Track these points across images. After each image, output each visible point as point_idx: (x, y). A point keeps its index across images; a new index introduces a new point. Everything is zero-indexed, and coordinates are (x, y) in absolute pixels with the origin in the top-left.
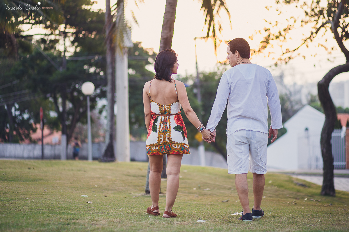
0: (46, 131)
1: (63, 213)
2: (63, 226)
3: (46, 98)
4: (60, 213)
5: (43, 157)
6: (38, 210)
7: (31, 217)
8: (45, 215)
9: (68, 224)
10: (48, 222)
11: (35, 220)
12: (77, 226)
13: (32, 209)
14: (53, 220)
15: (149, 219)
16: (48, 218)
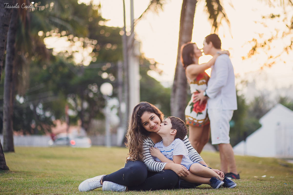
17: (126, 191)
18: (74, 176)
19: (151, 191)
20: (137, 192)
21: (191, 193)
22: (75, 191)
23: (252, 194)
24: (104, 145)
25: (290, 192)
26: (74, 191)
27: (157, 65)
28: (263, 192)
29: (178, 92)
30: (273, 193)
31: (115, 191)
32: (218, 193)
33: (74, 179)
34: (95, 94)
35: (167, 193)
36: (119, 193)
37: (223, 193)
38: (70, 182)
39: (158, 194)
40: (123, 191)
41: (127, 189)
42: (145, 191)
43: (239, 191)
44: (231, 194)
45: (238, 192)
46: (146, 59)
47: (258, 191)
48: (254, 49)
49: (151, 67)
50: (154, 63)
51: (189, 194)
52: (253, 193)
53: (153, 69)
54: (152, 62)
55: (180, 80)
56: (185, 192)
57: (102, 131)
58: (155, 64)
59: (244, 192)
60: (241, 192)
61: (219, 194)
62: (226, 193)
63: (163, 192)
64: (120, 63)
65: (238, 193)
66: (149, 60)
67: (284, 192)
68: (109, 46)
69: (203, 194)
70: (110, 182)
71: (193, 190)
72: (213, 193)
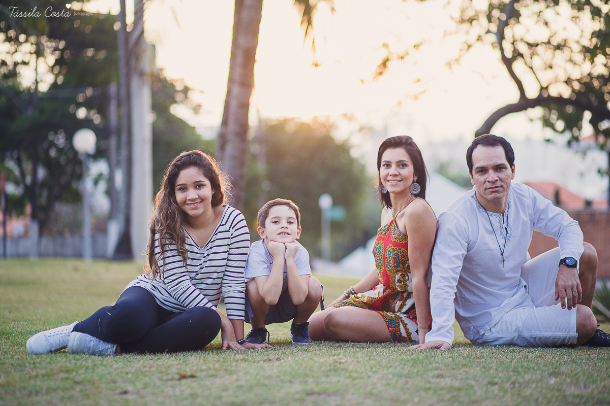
17: (116, 353)
18: (14, 321)
19: (168, 355)
20: (139, 357)
21: (247, 357)
22: (13, 353)
23: (367, 361)
24: (79, 255)
25: (444, 356)
26: (10, 353)
27: (190, 93)
28: (390, 356)
29: (230, 149)
30: (409, 358)
31: (94, 354)
32: (301, 358)
33: (13, 328)
34: (60, 151)
35: (198, 358)
36: (102, 359)
37: (311, 359)
38: (3, 334)
39: (180, 360)
40: (109, 353)
41: (119, 349)
42: (154, 353)
43: (342, 354)
44: (326, 361)
45: (341, 356)
47: (381, 354)
48: (385, 64)
49: (179, 97)
50: (182, 88)
51: (242, 360)
52: (370, 359)
53: (181, 102)
54: (179, 87)
55: (232, 127)
56: (234, 357)
57: (75, 227)
58: (186, 90)
59: (353, 357)
60: (345, 356)
61: (303, 360)
62: (316, 359)
63: (191, 356)
64: (113, 88)
65: (340, 359)
66: (174, 84)
67: (432, 357)
68: (90, 52)
69: (270, 360)
70: (84, 334)
71: (252, 353)
72: (290, 358)
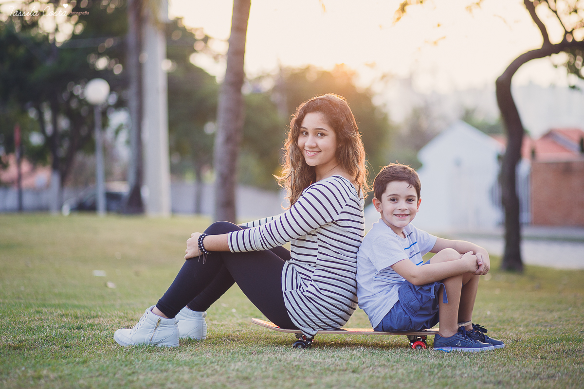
0: (25, 167)
1: (64, 306)
2: (68, 332)
3: (24, 112)
4: (59, 306)
5: (20, 209)
6: (17, 301)
7: (6, 314)
8: (31, 310)
9: (79, 328)
10: (38, 323)
11: (13, 319)
12: (97, 332)
13: (5, 298)
14: (48, 319)
15: (233, 316)
16: (37, 316)
27: (210, 42)
46: (187, 28)
48: (403, 8)
49: (198, 46)
50: (202, 37)
53: (201, 51)
54: (198, 36)
58: (206, 39)
66: (193, 32)
